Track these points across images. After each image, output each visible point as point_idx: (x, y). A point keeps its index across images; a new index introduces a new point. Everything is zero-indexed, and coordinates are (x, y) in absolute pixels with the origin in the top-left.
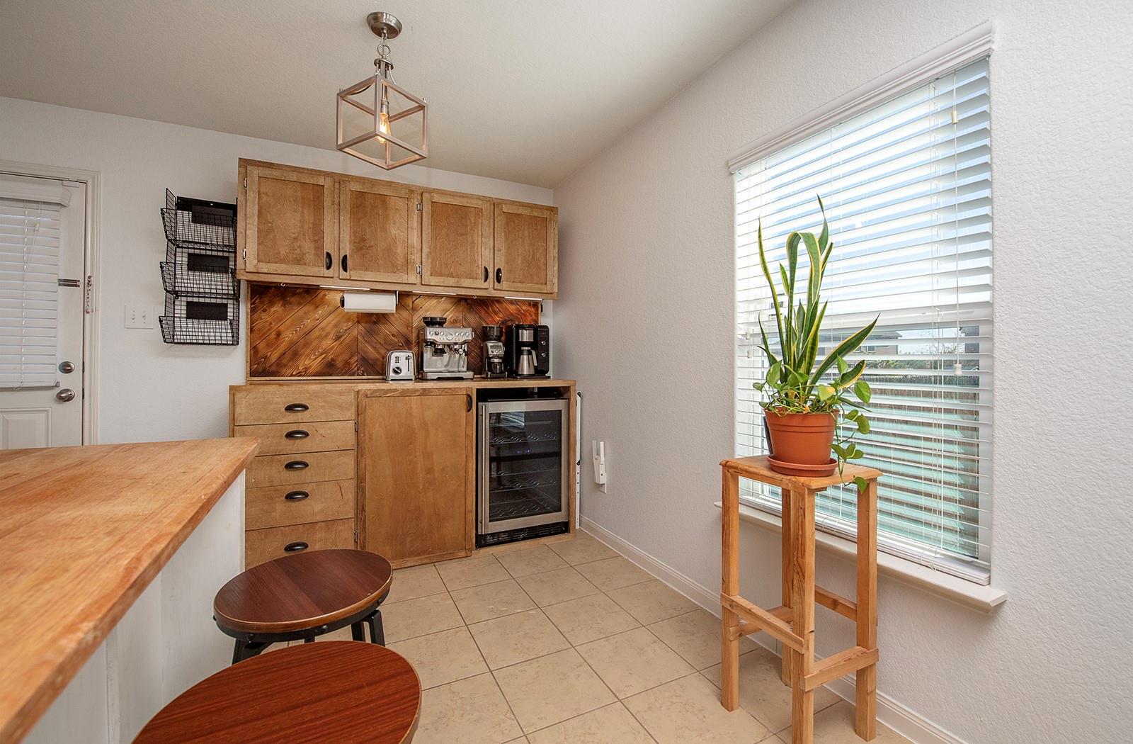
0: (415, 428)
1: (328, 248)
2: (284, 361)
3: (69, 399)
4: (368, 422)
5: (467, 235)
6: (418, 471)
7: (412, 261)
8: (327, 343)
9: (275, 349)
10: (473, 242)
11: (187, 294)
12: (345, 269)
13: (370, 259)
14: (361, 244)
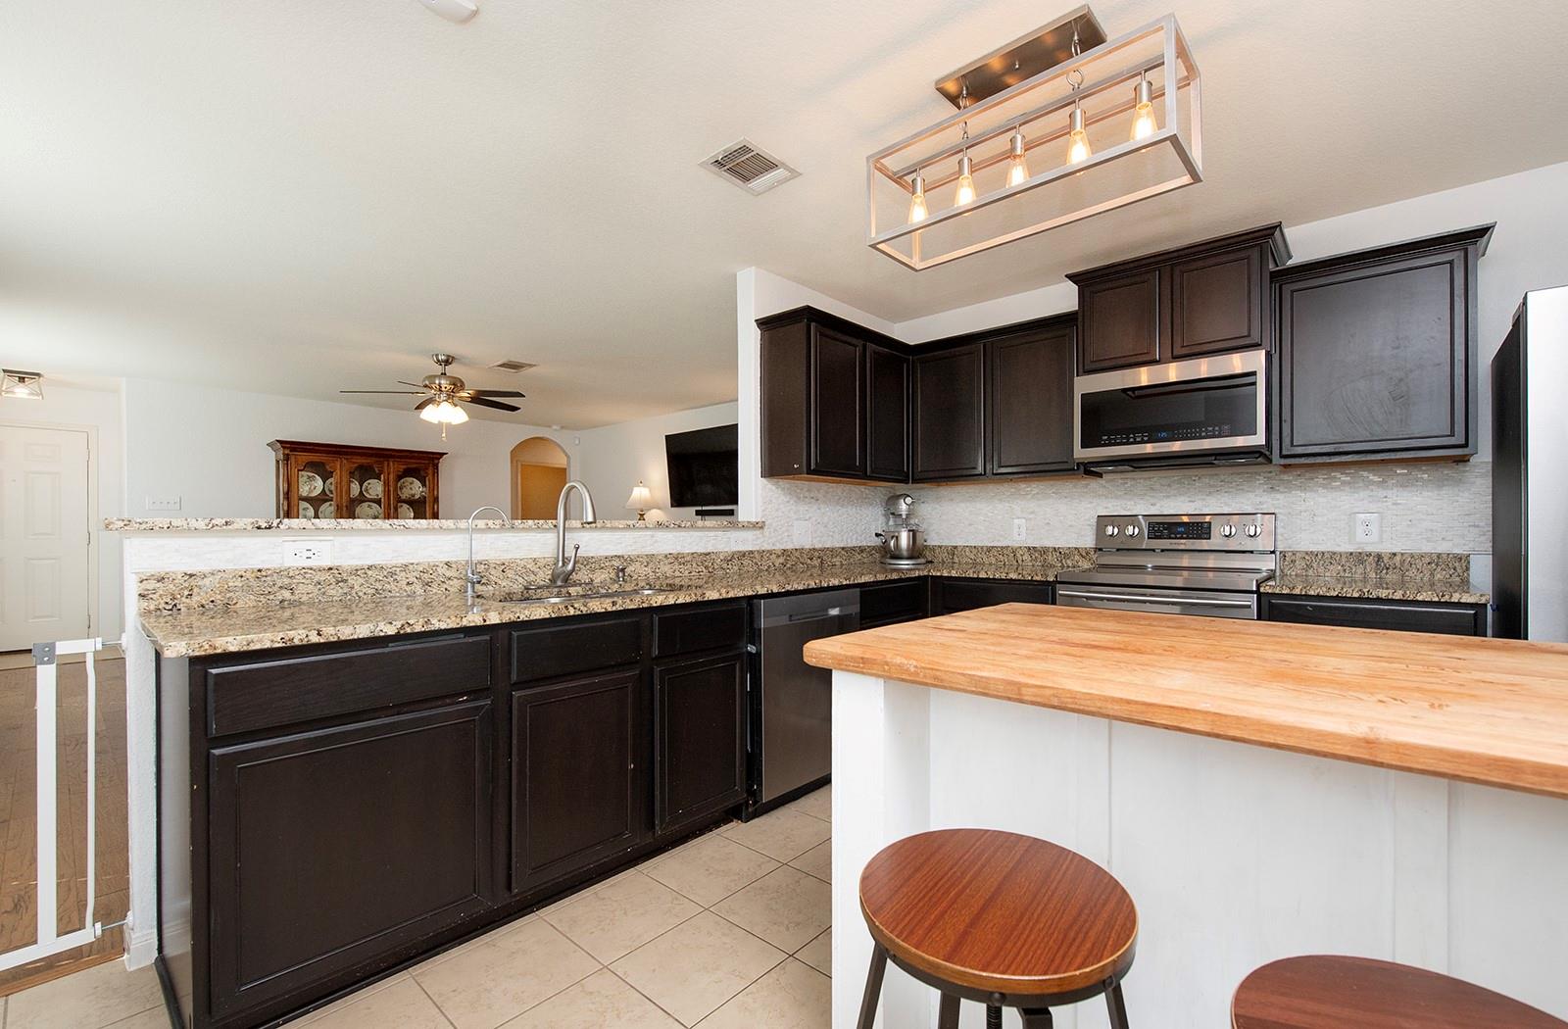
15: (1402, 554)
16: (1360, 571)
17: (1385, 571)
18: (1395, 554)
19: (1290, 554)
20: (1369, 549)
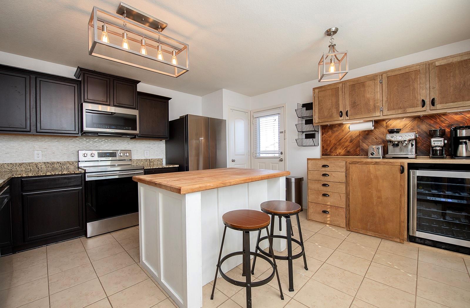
0: (372, 178)
1: (341, 109)
2: (332, 151)
3: (282, 161)
4: (350, 173)
5: (410, 86)
6: (374, 197)
7: (377, 106)
8: (347, 144)
9: (329, 147)
10: (414, 89)
11: (305, 132)
12: (347, 116)
13: (358, 110)
14: (354, 105)
17: (151, 163)
18: (152, 159)
19: (133, 160)
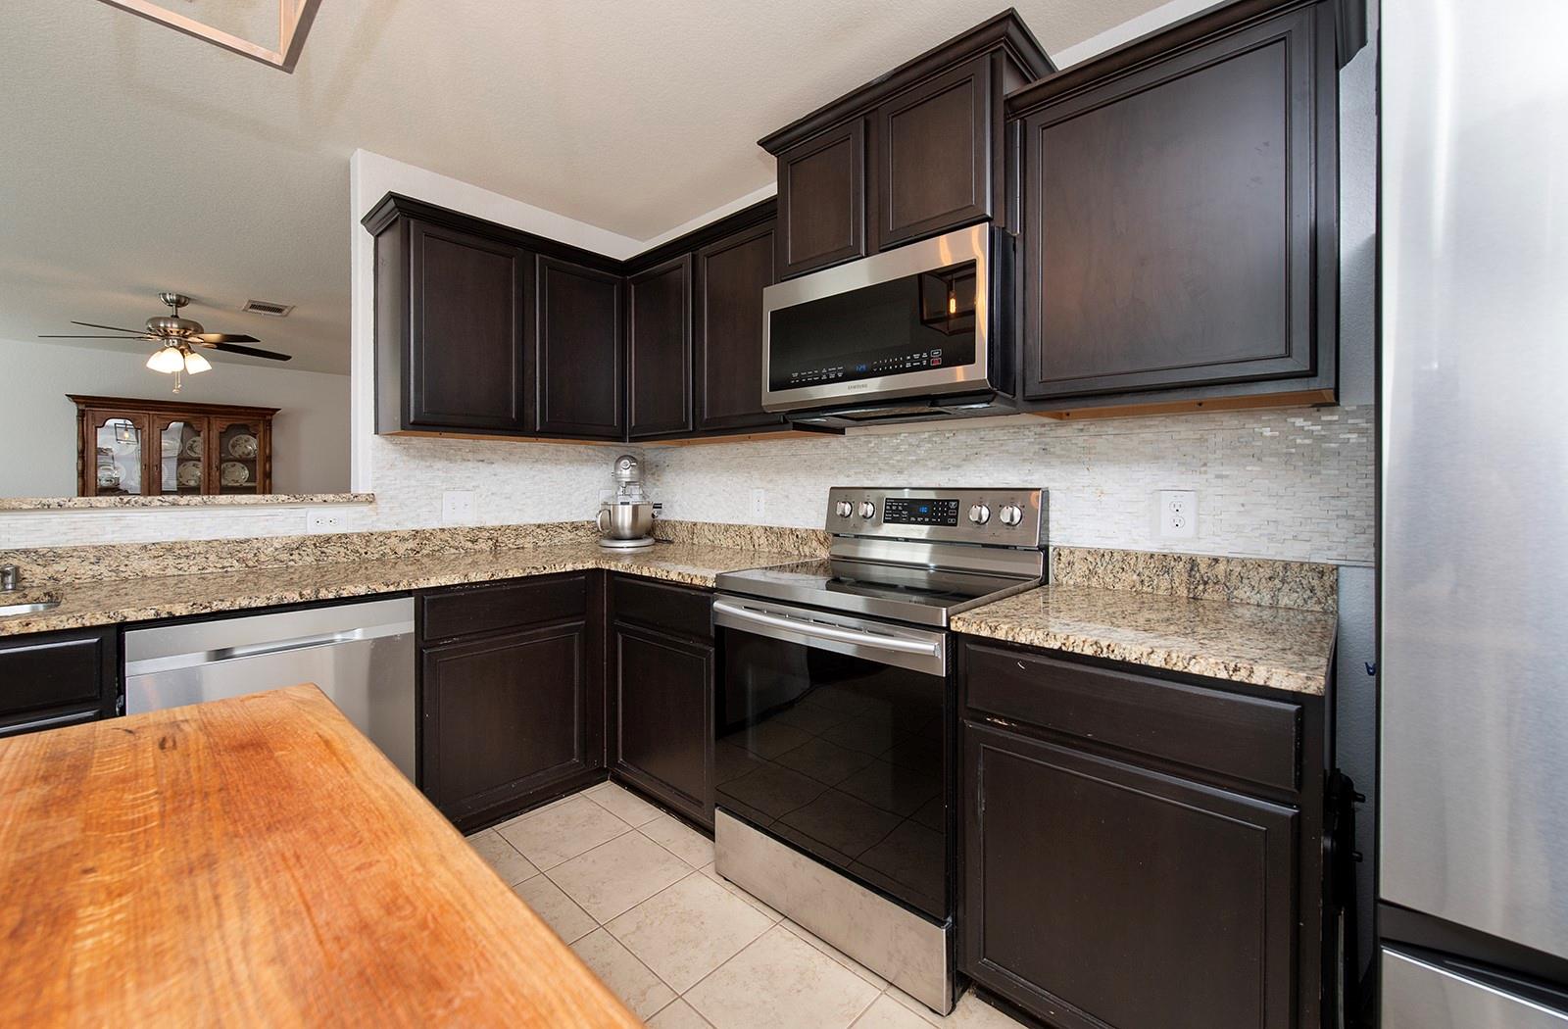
15: (1228, 561)
16: (1165, 584)
17: (1201, 587)
18: (1216, 560)
19: (1067, 552)
20: (1180, 549)
